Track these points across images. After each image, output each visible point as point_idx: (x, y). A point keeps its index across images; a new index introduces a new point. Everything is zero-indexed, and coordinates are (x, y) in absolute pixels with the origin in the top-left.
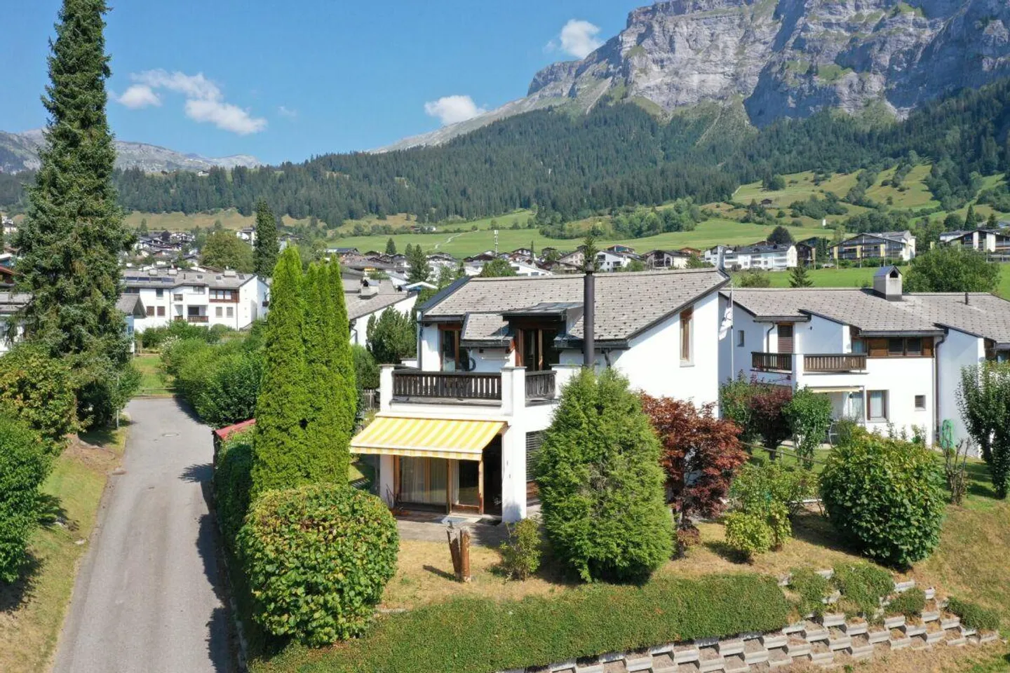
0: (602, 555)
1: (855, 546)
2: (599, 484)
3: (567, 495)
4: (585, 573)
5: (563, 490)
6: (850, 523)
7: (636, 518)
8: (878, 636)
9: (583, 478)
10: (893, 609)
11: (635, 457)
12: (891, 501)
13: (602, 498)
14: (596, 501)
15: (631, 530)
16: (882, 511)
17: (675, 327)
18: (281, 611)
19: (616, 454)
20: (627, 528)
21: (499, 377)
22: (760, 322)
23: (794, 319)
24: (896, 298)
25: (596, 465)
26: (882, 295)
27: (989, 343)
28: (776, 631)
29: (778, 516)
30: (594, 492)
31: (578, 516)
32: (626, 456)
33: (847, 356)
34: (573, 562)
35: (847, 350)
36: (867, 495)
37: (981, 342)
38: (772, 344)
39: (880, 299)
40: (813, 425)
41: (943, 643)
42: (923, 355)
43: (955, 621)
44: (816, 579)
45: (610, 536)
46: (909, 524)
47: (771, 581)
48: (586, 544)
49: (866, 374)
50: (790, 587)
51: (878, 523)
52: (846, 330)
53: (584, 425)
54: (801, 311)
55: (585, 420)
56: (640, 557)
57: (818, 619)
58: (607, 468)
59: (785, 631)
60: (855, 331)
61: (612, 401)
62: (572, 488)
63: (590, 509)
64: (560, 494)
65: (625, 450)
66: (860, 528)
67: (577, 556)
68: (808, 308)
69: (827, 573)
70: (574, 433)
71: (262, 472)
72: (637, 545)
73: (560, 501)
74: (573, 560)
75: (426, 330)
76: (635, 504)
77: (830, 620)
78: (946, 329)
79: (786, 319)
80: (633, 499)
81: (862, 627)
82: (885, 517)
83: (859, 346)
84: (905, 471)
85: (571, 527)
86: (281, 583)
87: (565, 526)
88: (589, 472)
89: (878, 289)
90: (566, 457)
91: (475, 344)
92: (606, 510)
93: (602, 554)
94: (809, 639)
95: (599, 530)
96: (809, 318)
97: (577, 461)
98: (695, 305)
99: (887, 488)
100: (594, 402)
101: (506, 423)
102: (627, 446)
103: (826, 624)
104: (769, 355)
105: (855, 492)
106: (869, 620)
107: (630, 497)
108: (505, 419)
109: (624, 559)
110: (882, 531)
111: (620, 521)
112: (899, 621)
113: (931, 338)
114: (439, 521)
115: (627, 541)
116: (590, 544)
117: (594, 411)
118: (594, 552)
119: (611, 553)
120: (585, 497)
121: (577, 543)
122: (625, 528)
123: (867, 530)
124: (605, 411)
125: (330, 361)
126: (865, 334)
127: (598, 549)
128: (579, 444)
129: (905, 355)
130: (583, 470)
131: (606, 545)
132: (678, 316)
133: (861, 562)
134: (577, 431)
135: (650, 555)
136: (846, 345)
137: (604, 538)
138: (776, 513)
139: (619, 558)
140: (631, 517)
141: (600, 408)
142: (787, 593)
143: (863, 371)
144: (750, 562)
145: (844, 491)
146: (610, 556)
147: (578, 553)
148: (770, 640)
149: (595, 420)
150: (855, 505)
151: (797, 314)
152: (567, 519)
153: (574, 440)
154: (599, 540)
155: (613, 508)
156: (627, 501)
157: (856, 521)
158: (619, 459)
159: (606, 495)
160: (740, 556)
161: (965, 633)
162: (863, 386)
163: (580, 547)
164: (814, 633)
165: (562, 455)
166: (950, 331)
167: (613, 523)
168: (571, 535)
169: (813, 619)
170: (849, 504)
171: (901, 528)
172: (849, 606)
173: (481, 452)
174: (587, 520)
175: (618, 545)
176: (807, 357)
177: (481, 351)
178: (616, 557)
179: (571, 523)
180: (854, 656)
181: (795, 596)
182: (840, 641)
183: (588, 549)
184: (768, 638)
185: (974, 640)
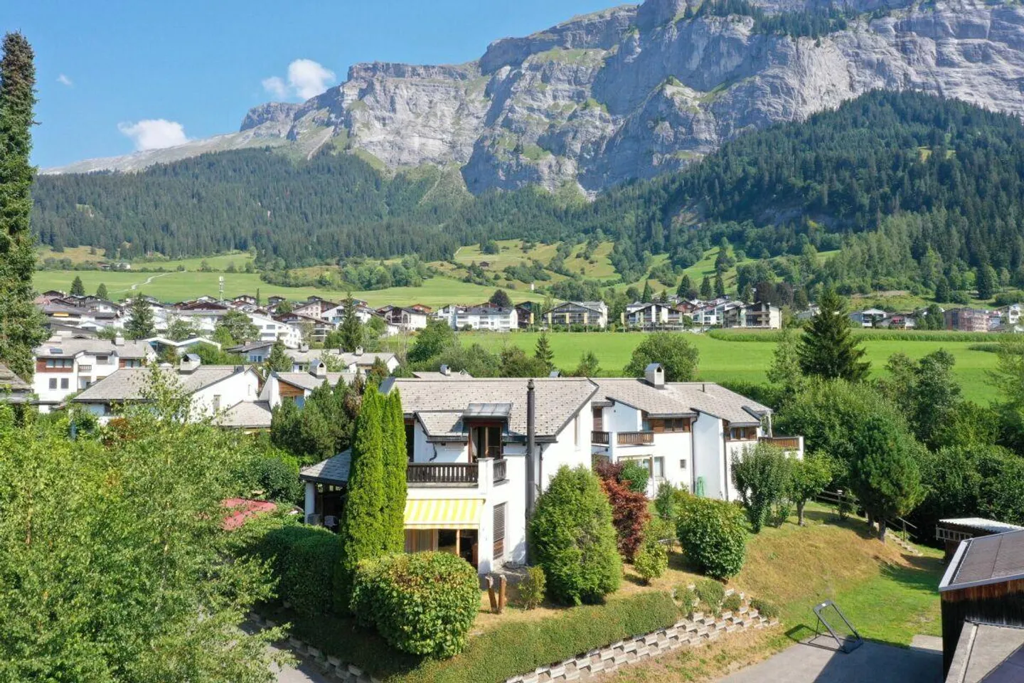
0: (588, 587)
1: (700, 569)
2: (585, 540)
3: (564, 549)
4: (577, 600)
5: (561, 545)
6: (698, 554)
7: (607, 560)
8: (721, 625)
9: (575, 537)
10: (725, 607)
11: (602, 521)
12: (722, 539)
14: (584, 552)
16: (717, 545)
18: (424, 638)
19: (593, 519)
20: (604, 568)
21: (477, 468)
23: (603, 404)
24: (661, 387)
25: (582, 527)
26: (652, 385)
27: (726, 423)
28: (671, 627)
31: (573, 562)
32: (598, 520)
33: (641, 433)
34: (570, 593)
35: (640, 428)
36: (709, 536)
37: (720, 422)
39: (653, 389)
41: (752, 627)
42: (684, 431)
43: (755, 613)
44: (687, 591)
45: (593, 573)
46: (731, 553)
47: (667, 595)
48: (579, 580)
49: (654, 444)
50: (676, 598)
51: (714, 553)
52: (639, 413)
54: (609, 399)
57: (690, 617)
58: (589, 529)
59: (676, 626)
60: (645, 414)
61: (589, 485)
62: (568, 543)
63: (581, 557)
64: (559, 548)
66: (704, 557)
67: (572, 589)
68: (615, 397)
69: (692, 587)
70: (567, 507)
72: (607, 578)
73: (560, 553)
74: (569, 591)
76: (606, 551)
77: (698, 616)
78: (698, 412)
79: (600, 405)
80: (604, 548)
81: (711, 620)
82: (718, 549)
83: (648, 425)
84: (728, 519)
85: (569, 569)
86: (426, 618)
87: (565, 569)
88: (578, 532)
89: (650, 381)
90: (563, 524)
91: (439, 439)
93: (588, 585)
94: (687, 630)
96: (614, 404)
97: (571, 526)
99: (720, 530)
100: (578, 486)
101: (485, 500)
102: (598, 514)
103: (695, 620)
105: (702, 534)
106: (715, 615)
108: (483, 497)
109: (600, 587)
110: (716, 558)
112: (728, 615)
113: (688, 419)
115: (602, 576)
116: (582, 580)
117: (578, 492)
118: (584, 585)
119: (593, 584)
120: (575, 549)
121: (573, 580)
122: (601, 567)
123: (708, 558)
126: (652, 416)
127: (585, 582)
128: (570, 514)
129: (673, 431)
130: (575, 531)
131: (591, 580)
133: (707, 579)
136: (639, 425)
137: (589, 575)
139: (597, 588)
141: (582, 490)
142: (675, 602)
143: (652, 444)
145: (695, 534)
146: (592, 587)
147: (573, 586)
148: (670, 633)
149: (579, 498)
150: (702, 542)
151: (606, 401)
152: (566, 565)
154: (587, 577)
156: (601, 549)
157: (702, 553)
158: (595, 522)
159: (590, 547)
160: (644, 582)
161: (762, 620)
163: (575, 582)
164: (690, 626)
166: (700, 414)
168: (567, 575)
169: (687, 618)
170: (698, 542)
171: (726, 555)
172: (706, 607)
175: (597, 579)
176: (620, 434)
177: (443, 444)
178: (595, 587)
180: (710, 638)
181: (678, 603)
182: (703, 630)
183: (581, 583)
184: (668, 632)
185: (766, 625)
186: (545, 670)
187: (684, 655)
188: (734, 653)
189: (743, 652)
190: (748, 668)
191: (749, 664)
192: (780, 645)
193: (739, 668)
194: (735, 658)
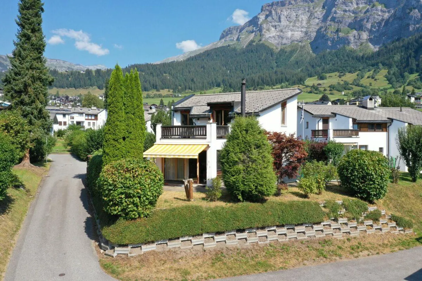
0: (247, 190)
1: (351, 193)
2: (246, 161)
3: (233, 166)
4: (240, 197)
5: (231, 164)
6: (350, 183)
7: (261, 174)
8: (361, 228)
9: (239, 159)
10: (367, 217)
11: (261, 151)
12: (367, 173)
13: (248, 167)
14: (245, 168)
15: (259, 179)
16: (363, 177)
17: (279, 110)
18: (115, 205)
19: (253, 149)
21: (205, 127)
22: (315, 117)
23: (328, 116)
24: (371, 109)
25: (245, 154)
26: (366, 108)
27: (410, 125)
28: (318, 223)
29: (320, 181)
30: (245, 165)
31: (237, 174)
32: (257, 151)
33: (351, 130)
34: (235, 193)
35: (351, 128)
36: (357, 171)
37: (407, 124)
38: (320, 126)
39: (365, 109)
40: (336, 154)
41: (389, 232)
42: (383, 131)
43: (394, 224)
44: (335, 204)
45: (251, 182)
46: (374, 183)
47: (317, 204)
48: (240, 185)
49: (359, 137)
50: (325, 207)
51: (362, 183)
52: (351, 120)
53: (240, 138)
54: (332, 113)
55: (241, 136)
56: (262, 190)
57: (336, 220)
58: (250, 155)
59: (322, 224)
60: (354, 120)
61: (252, 128)
62: (235, 163)
63: (242, 171)
64: (230, 166)
65: (257, 148)
66: (354, 185)
67: (236, 190)
68: (335, 112)
69: (340, 202)
70: (236, 141)
71: (107, 157)
72: (262, 185)
73: (230, 169)
74: (235, 192)
75: (175, 114)
76: (261, 169)
77: (341, 220)
78: (392, 120)
79: (326, 116)
80: (260, 167)
81: (355, 224)
82: (364, 180)
83: (356, 126)
84: (373, 161)
85: (234, 179)
86: (115, 193)
87: (232, 178)
88: (242, 156)
89: (365, 105)
90: (233, 151)
91: (195, 116)
92: (249, 171)
93: (247, 189)
94: (332, 227)
95: (246, 179)
96: (336, 116)
97: (237, 152)
98: (288, 101)
99: (366, 168)
100: (245, 129)
101: (208, 145)
102: (258, 147)
103: (339, 222)
104: (318, 131)
105: (352, 170)
106: (358, 222)
107: (258, 166)
108: (208, 144)
109: (256, 191)
110: (363, 186)
111: (255, 176)
112: (370, 222)
113: (386, 124)
114: (181, 186)
115: (257, 184)
116: (242, 185)
117: (244, 132)
118: (244, 188)
119: (251, 188)
120: (241, 166)
121: (237, 185)
122: (256, 179)
123: (357, 186)
124: (249, 132)
125: (135, 113)
126: (359, 121)
127: (245, 187)
128: (238, 145)
129: (375, 131)
130: (240, 155)
131: (249, 185)
132: (280, 105)
133: (354, 199)
134: (237, 140)
135: (267, 190)
136: (350, 126)
137: (248, 183)
138: (319, 179)
139: (254, 191)
140: (259, 174)
141: (247, 131)
142: (323, 209)
143: (357, 137)
144: (308, 198)
145: (347, 170)
146: (250, 190)
148: (316, 227)
149: (245, 136)
150: (352, 175)
151: (330, 114)
152: (233, 176)
153: (236, 144)
154: (246, 183)
155: (252, 170)
156: (257, 168)
157: (352, 182)
158: (255, 151)
159: (249, 165)
160: (305, 196)
161: (398, 229)
162: (357, 143)
163: (238, 186)
164: (334, 225)
165: (231, 150)
166: (394, 121)
167: (252, 176)
168: (234, 182)
169: (334, 220)
170: (349, 175)
171: (371, 185)
172: (349, 215)
173: (198, 155)
174: (241, 176)
175: (254, 185)
176: (334, 130)
177: (198, 119)
178: (253, 191)
179: (234, 177)
180: (351, 235)
181: (327, 210)
182: (345, 229)
183: (242, 188)
184: (315, 226)
185: (402, 232)
186: (211, 236)
187: (325, 242)
188: (368, 246)
189: (376, 245)
190: (377, 256)
191: (378, 253)
192: (409, 245)
193: (368, 255)
194: (367, 249)
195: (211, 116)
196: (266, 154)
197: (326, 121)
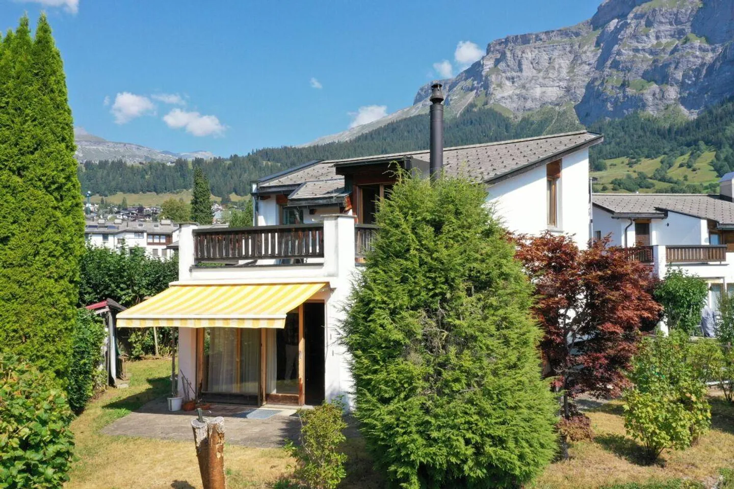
0: (441, 460)
2: (437, 342)
3: (384, 361)
5: (378, 354)
7: (497, 396)
9: (410, 334)
11: (493, 300)
13: (440, 365)
14: (431, 370)
15: (489, 415)
17: (540, 184)
19: (463, 294)
20: (481, 413)
21: (320, 228)
22: (618, 218)
23: (650, 216)
25: (431, 313)
26: (729, 199)
29: (694, 398)
30: (428, 355)
31: (402, 396)
32: (479, 300)
33: (704, 247)
34: (395, 472)
35: (704, 241)
38: (631, 239)
39: (727, 202)
45: (453, 427)
48: (413, 441)
49: (726, 265)
52: (704, 224)
53: (412, 252)
54: (657, 209)
55: (415, 245)
56: (504, 462)
58: (449, 316)
60: (712, 224)
61: (457, 213)
62: (393, 350)
63: (421, 383)
64: (375, 361)
65: (478, 289)
67: (398, 460)
68: (664, 206)
70: (395, 265)
72: (499, 442)
73: (375, 372)
74: (392, 468)
75: (262, 204)
76: (495, 373)
79: (644, 216)
80: (492, 367)
83: (715, 238)
85: (390, 413)
87: (382, 412)
88: (419, 323)
89: (725, 193)
90: (384, 302)
91: (303, 203)
92: (446, 384)
93: (440, 455)
95: (436, 416)
96: (666, 215)
97: (401, 307)
98: (565, 160)
100: (429, 217)
101: (328, 284)
102: (481, 284)
107: (485, 362)
108: (326, 280)
109: (478, 464)
111: (471, 401)
115: (482, 435)
116: (421, 441)
117: (428, 230)
118: (427, 455)
119: (457, 455)
120: (414, 363)
121: (399, 440)
122: (479, 414)
124: (445, 228)
126: (724, 227)
127: (433, 450)
128: (404, 280)
130: (410, 320)
131: (448, 442)
134: (402, 261)
135: (521, 457)
136: (704, 237)
137: (443, 431)
138: (691, 393)
139: (470, 463)
140: (487, 394)
141: (438, 226)
143: (723, 263)
144: (662, 464)
146: (453, 460)
149: (431, 245)
151: (654, 212)
152: (385, 401)
153: (397, 275)
154: (435, 434)
155: (457, 380)
156: (481, 368)
158: (467, 302)
159: (448, 359)
162: (723, 278)
163: (404, 445)
165: (378, 298)
167: (458, 405)
168: (389, 427)
174: (416, 401)
175: (468, 442)
176: (669, 248)
177: (312, 212)
178: (464, 462)
179: (391, 407)
195: (346, 201)
196: (513, 312)
197: (643, 227)
